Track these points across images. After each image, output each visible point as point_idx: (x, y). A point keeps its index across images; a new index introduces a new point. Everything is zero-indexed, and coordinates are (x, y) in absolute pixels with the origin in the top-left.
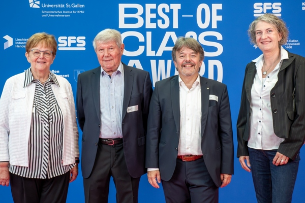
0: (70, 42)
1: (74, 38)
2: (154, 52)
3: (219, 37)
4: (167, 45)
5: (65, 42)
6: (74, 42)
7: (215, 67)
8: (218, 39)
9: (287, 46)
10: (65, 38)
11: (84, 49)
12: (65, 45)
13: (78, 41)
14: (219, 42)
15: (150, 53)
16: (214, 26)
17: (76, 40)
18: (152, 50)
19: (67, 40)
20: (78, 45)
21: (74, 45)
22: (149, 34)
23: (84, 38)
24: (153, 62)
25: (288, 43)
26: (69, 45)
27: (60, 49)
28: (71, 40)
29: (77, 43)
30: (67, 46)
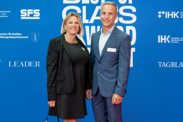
0: (29, 13)
1: (32, 10)
2: (88, 20)
3: (134, 9)
4: (97, 16)
5: (26, 13)
6: (32, 13)
7: (131, 31)
8: (133, 11)
9: (181, 16)
10: (26, 10)
11: (39, 18)
12: (26, 15)
13: (35, 13)
14: (134, 13)
15: (85, 21)
16: (130, 2)
17: (33, 12)
18: (87, 19)
19: (27, 12)
20: (34, 15)
21: (31, 15)
22: (84, 8)
23: (39, 10)
24: (87, 28)
25: (182, 14)
26: (29, 15)
27: (22, 18)
28: (30, 11)
29: (34, 14)
30: (27, 16)
